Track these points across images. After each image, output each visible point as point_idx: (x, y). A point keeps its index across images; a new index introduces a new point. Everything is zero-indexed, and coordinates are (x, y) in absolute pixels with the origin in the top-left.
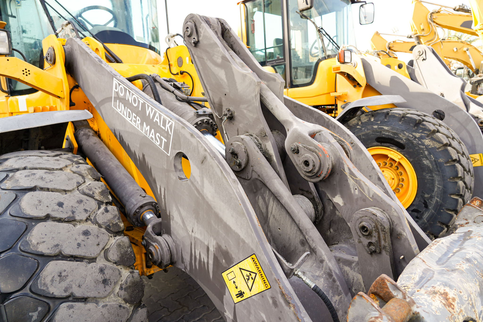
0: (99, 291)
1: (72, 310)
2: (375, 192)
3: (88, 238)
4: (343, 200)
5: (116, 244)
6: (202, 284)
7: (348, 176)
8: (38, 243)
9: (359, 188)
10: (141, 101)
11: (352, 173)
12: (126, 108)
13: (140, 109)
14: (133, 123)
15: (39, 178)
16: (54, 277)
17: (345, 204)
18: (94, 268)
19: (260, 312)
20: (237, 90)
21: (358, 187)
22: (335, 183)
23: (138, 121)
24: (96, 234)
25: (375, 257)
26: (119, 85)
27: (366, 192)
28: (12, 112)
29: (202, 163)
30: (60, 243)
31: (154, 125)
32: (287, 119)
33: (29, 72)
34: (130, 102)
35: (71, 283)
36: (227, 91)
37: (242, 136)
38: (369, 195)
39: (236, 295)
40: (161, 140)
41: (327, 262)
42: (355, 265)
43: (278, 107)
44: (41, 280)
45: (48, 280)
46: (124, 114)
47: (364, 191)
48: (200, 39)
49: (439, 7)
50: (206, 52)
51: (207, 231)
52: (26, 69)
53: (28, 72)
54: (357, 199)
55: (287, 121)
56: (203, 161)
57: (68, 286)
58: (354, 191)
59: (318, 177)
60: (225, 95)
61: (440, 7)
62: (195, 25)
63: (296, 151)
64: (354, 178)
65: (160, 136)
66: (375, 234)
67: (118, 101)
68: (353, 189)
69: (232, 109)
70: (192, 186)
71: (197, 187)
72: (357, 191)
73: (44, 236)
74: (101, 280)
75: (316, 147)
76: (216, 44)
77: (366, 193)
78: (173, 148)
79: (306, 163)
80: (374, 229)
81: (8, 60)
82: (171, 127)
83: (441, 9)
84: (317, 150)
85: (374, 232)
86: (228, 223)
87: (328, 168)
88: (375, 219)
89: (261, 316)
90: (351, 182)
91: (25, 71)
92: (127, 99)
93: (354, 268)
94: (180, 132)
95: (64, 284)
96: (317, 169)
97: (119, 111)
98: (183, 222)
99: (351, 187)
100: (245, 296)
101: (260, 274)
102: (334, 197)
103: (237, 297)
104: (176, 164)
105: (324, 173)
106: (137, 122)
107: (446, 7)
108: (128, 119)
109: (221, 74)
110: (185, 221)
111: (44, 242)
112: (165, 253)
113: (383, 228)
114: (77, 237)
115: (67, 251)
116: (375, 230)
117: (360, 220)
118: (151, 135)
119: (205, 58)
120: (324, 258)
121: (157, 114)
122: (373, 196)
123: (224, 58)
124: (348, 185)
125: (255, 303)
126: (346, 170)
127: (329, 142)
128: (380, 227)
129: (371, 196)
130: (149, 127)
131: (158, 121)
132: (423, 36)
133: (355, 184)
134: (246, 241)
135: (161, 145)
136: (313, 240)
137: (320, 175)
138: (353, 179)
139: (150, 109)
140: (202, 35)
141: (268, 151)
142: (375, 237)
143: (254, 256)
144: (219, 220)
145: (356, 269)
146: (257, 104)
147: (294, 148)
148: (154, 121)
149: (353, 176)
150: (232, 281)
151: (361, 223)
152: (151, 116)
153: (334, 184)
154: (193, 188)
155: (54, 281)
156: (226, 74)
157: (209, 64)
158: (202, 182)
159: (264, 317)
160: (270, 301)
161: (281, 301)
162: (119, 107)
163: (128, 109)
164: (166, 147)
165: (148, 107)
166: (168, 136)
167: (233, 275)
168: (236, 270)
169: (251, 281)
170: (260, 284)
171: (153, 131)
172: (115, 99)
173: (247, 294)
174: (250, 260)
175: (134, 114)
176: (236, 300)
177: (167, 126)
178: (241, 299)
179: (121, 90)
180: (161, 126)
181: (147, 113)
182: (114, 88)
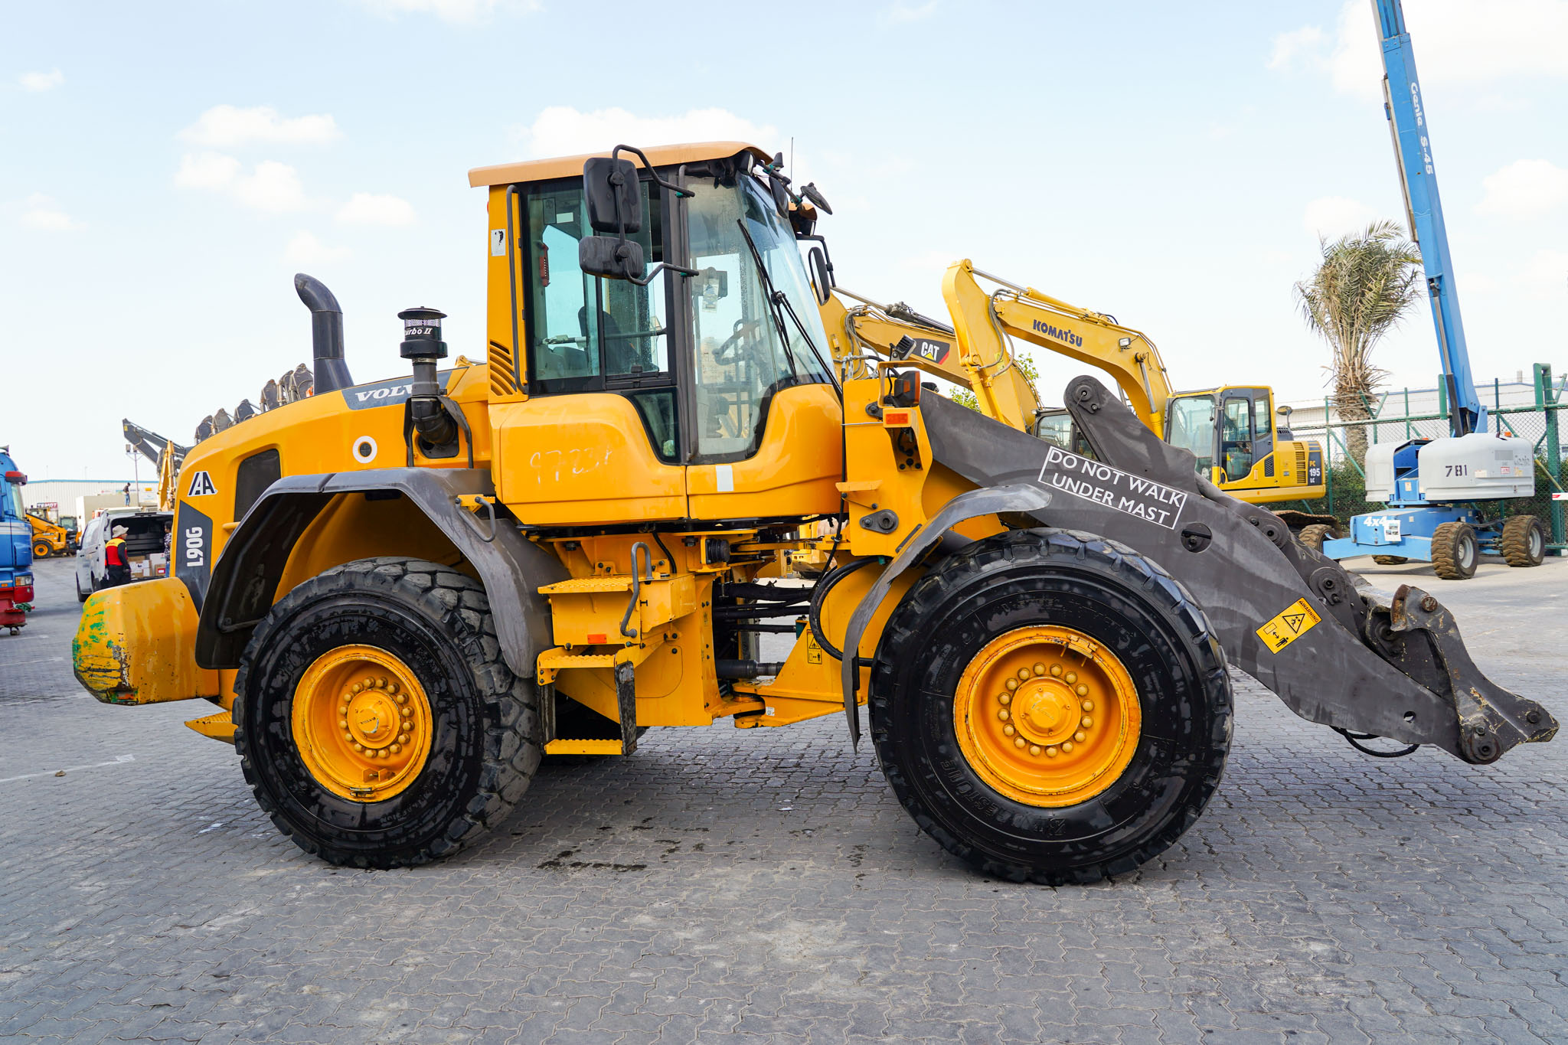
10: (1119, 475)
12: (1079, 482)
13: (1115, 483)
14: (1094, 499)
19: (1309, 649)
20: (1166, 465)
23: (1109, 496)
26: (1064, 455)
29: (1232, 529)
31: (1149, 501)
34: (1092, 475)
39: (1276, 645)
40: (1158, 515)
46: (1070, 489)
48: (1104, 406)
49: (864, 304)
50: (1112, 422)
51: (1235, 595)
62: (1095, 390)
65: (1155, 510)
67: (1057, 474)
70: (1212, 554)
71: (1223, 553)
76: (1131, 414)
78: (1180, 521)
82: (1180, 500)
83: (866, 307)
86: (1268, 579)
88: (1335, 573)
92: (1083, 471)
94: (1196, 504)
97: (1057, 486)
100: (1289, 642)
101: (1309, 612)
103: (1278, 647)
106: (1106, 497)
108: (1081, 495)
109: (1141, 448)
118: (1137, 510)
121: (1154, 488)
123: (1146, 431)
125: (1302, 642)
130: (1132, 503)
131: (1155, 494)
135: (1157, 519)
139: (1139, 482)
140: (1107, 401)
143: (1302, 599)
144: (1253, 578)
148: (1147, 494)
150: (1272, 632)
151: (1324, 579)
152: (1140, 490)
154: (1215, 557)
158: (1231, 548)
159: (1313, 650)
160: (1321, 632)
161: (1333, 627)
162: (1059, 481)
163: (1084, 484)
164: (1169, 520)
165: (1135, 480)
166: (1173, 509)
167: (1273, 627)
168: (1278, 620)
169: (1298, 623)
170: (1309, 623)
171: (1142, 505)
172: (1049, 472)
173: (1292, 637)
174: (1297, 604)
175: (1097, 489)
176: (1275, 650)
177: (1174, 499)
178: (1282, 647)
179: (1070, 461)
180: (1161, 499)
181: (1132, 487)
182: (1049, 458)
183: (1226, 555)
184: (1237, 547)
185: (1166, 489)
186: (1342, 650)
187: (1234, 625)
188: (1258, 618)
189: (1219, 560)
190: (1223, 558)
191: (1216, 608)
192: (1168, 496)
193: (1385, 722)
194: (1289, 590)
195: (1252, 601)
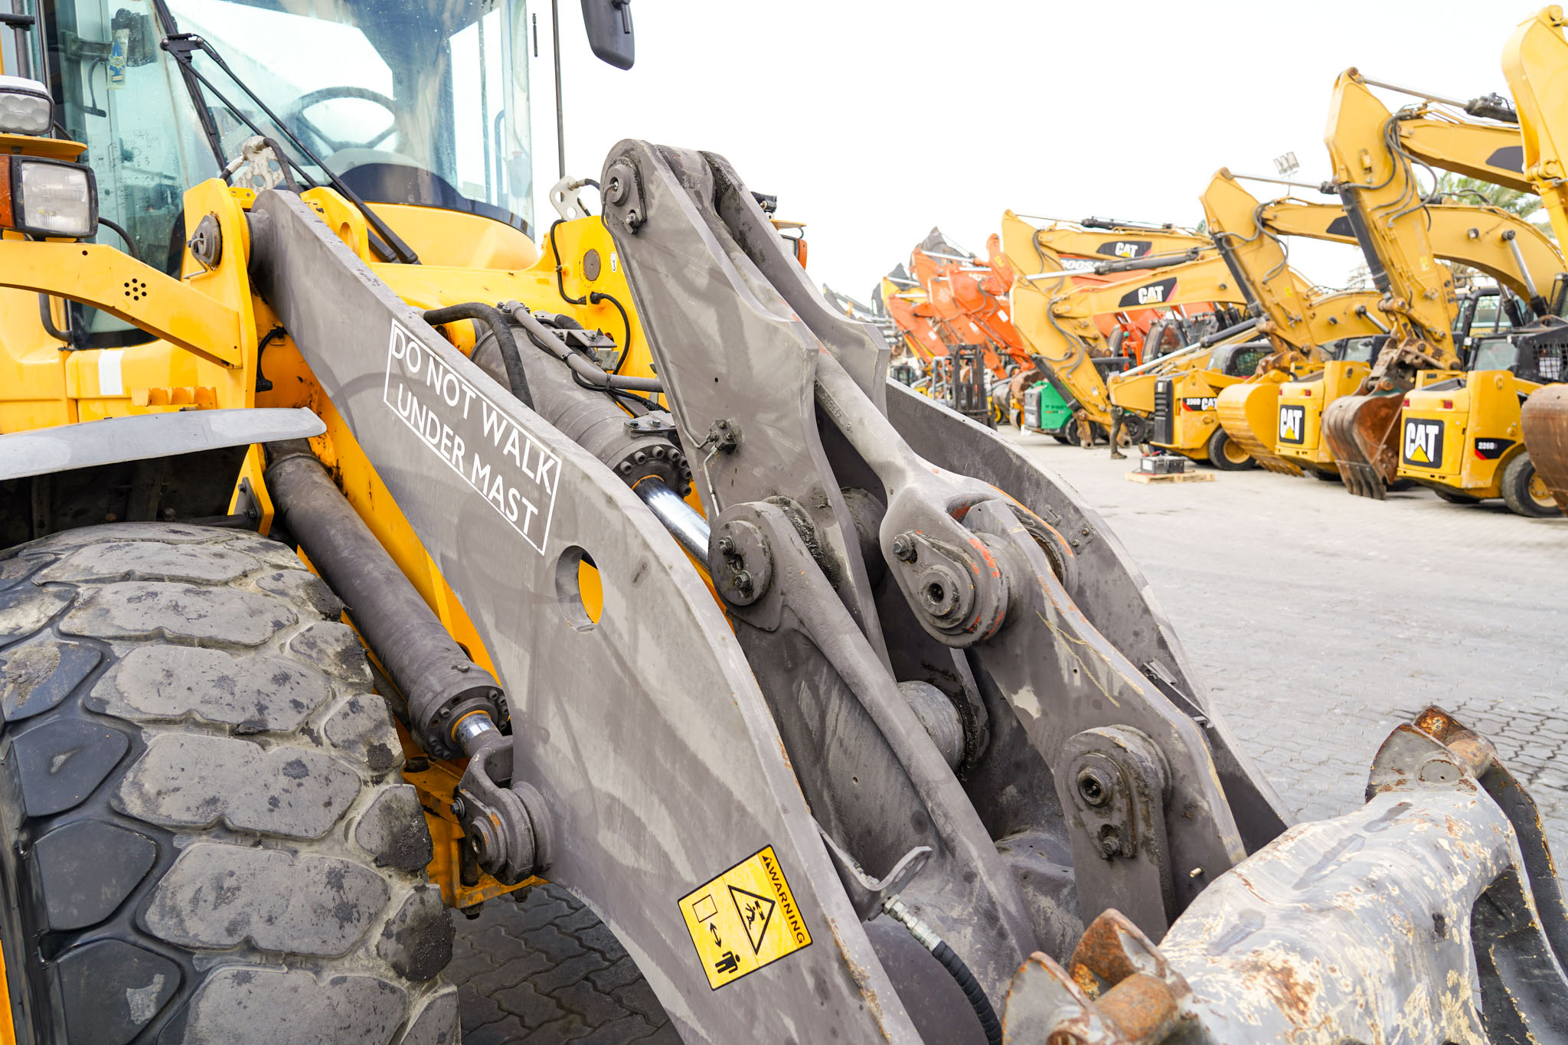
0: (325, 937)
1: (245, 987)
2: (1126, 683)
3: (300, 785)
4: (1040, 701)
5: (378, 805)
6: (624, 933)
7: (1056, 634)
8: (159, 793)
9: (1084, 667)
10: (470, 394)
11: (1064, 625)
12: (425, 408)
13: (465, 416)
14: (443, 455)
15: (168, 608)
16: (200, 889)
17: (1044, 713)
18: (313, 872)
19: (782, 1015)
20: (750, 368)
21: (1081, 667)
22: (1018, 651)
23: (459, 448)
24: (325, 773)
25: (1120, 869)
26: (409, 340)
27: (1104, 680)
28: (75, 396)
29: (635, 580)
30: (222, 795)
31: (503, 465)
32: (890, 459)
33: (144, 290)
34: (438, 393)
35: (246, 909)
36: (722, 369)
37: (758, 505)
38: (1111, 691)
39: (717, 965)
40: (522, 509)
41: (985, 879)
42: (1069, 894)
43: (866, 423)
44: (163, 898)
45: (183, 899)
46: (416, 426)
47: (1098, 679)
48: (651, 213)
49: (1421, 101)
50: (667, 253)
51: (642, 778)
52: (135, 281)
53: (141, 290)
54: (1078, 700)
55: (889, 467)
56: (638, 575)
57: (239, 918)
58: (1071, 677)
59: (967, 631)
60: (716, 380)
61: (1424, 100)
62: (638, 174)
63: (910, 555)
64: (1071, 639)
65: (518, 496)
66: (1119, 802)
67: (401, 386)
68: (1069, 669)
69: (732, 421)
70: (604, 645)
71: (619, 647)
72: (1077, 677)
73: (177, 773)
74: (331, 905)
75: (965, 546)
76: (694, 231)
77: (1103, 685)
78: (556, 534)
79: (936, 591)
80: (1117, 788)
81: (85, 253)
82: (551, 473)
83: (1425, 105)
84: (966, 556)
85: (1118, 796)
86: (700, 756)
87: (997, 607)
88: (1120, 759)
89: (784, 1026)
90: (1062, 649)
91: (132, 285)
92: (428, 384)
93: (1067, 903)
94: (576, 490)
95: (227, 913)
96: (964, 610)
97: (402, 414)
98: (576, 749)
99: (1063, 664)
100: (743, 968)
101: (785, 903)
102: (1016, 693)
103: (720, 971)
104: (561, 581)
105: (986, 622)
106: (456, 450)
107: (1441, 101)
108: (429, 442)
109: (707, 320)
110: (580, 746)
111: (176, 790)
112: (519, 839)
113: (1142, 784)
114: (271, 780)
115: (240, 818)
116: (1120, 791)
117: (1080, 762)
118: (493, 493)
119: (662, 270)
120: (976, 867)
121: (515, 435)
122: (1121, 693)
123: (716, 274)
124: (1053, 659)
125: (768, 989)
126: (1048, 616)
127: (1004, 533)
128: (1133, 784)
129: (1116, 694)
130: (488, 468)
131: (516, 452)
132: (1368, 189)
133: (1072, 657)
134: (749, 809)
135: (520, 522)
136: (946, 815)
137: (974, 627)
138: (1067, 641)
139: (494, 417)
140: (655, 202)
141: (832, 550)
142: (1120, 810)
143: (768, 853)
144: (677, 746)
145: (1072, 905)
146: (806, 412)
147: (904, 547)
148: (505, 452)
149: (1068, 633)
150: (707, 923)
151: (1082, 768)
152: (497, 436)
153: (1017, 656)
154: (608, 652)
155: (201, 903)
156: (721, 321)
157: (673, 288)
159: (790, 1026)
160: (809, 981)
161: (839, 980)
162: (404, 404)
163: (432, 414)
164: (537, 530)
165: (488, 411)
166: (541, 497)
167: (709, 907)
168: (719, 892)
169: (758, 924)
170: (781, 939)
171: (500, 480)
172: (394, 381)
173: (748, 961)
174: (758, 863)
175: (447, 429)
176: (715, 978)
177: (543, 467)
178: (729, 976)
179: (414, 356)
180: (526, 468)
181: (486, 430)
182: (391, 348)
183: (625, 653)
185: (531, 440)
187: (644, 865)
188: (685, 869)
189: (614, 663)
190: (620, 660)
191: (613, 799)
192: (534, 458)
194: (740, 811)
195: (674, 811)
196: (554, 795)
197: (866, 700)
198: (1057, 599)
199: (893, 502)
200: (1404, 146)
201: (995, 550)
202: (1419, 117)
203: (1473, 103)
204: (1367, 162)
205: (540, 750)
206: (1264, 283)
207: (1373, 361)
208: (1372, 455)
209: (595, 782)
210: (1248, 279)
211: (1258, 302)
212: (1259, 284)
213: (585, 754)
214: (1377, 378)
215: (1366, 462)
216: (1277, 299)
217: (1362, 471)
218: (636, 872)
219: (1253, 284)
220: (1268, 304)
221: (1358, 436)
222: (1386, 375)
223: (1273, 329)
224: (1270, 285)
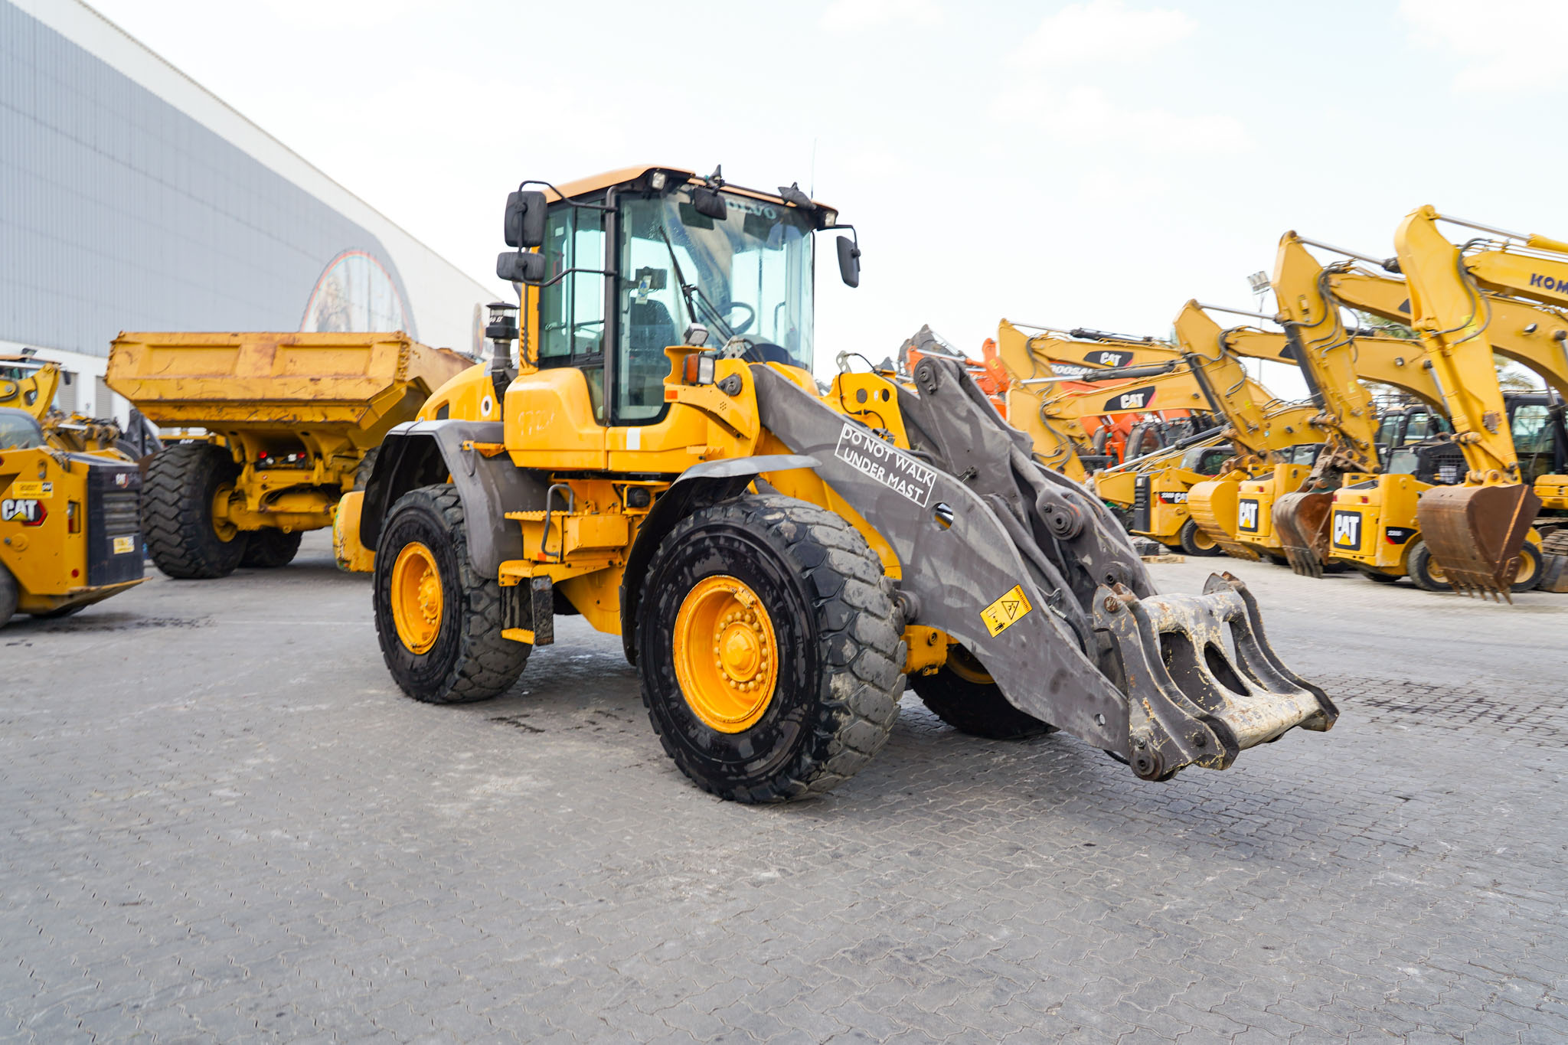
1: (867, 620)
4: (1092, 559)
6: (953, 632)
7: (1097, 535)
8: (838, 564)
11: (1100, 533)
16: (853, 591)
17: (1094, 563)
19: (1020, 636)
20: (983, 446)
21: (1105, 545)
22: (1085, 542)
27: (1111, 547)
29: (968, 511)
30: (852, 568)
32: (1038, 480)
36: (971, 447)
37: (991, 495)
40: (915, 492)
43: (1030, 469)
44: (846, 592)
45: (851, 592)
47: (1109, 548)
48: (940, 386)
49: (1347, 258)
50: (946, 402)
51: (966, 576)
54: (1104, 556)
55: (1038, 483)
56: (970, 509)
57: (863, 601)
58: (1102, 550)
59: (1069, 534)
60: (968, 451)
61: (1351, 258)
62: (934, 372)
63: (1049, 510)
64: (1103, 537)
68: (1101, 547)
69: (975, 467)
70: (952, 534)
71: (959, 534)
72: (1104, 548)
73: (839, 560)
75: (1069, 506)
76: (960, 396)
77: (1113, 551)
78: (931, 499)
79: (1059, 521)
80: (1118, 577)
82: (931, 479)
83: (1350, 263)
84: (1069, 510)
87: (1078, 527)
88: (1119, 569)
89: (1021, 639)
90: (1100, 540)
94: (942, 485)
95: (861, 598)
96: (1069, 526)
97: (846, 460)
98: (935, 573)
99: (1100, 545)
100: (1005, 627)
102: (1084, 557)
104: (931, 516)
105: (1075, 531)
107: (1360, 258)
108: (863, 470)
109: (966, 429)
111: (841, 564)
115: (859, 574)
119: (944, 409)
121: (913, 466)
123: (970, 412)
124: (1097, 544)
125: (1016, 629)
126: (1096, 530)
127: (1080, 504)
131: (914, 473)
132: (1305, 326)
133: (1103, 543)
135: (913, 496)
137: (1071, 533)
138: (1101, 538)
139: (902, 461)
140: (942, 383)
144: (982, 561)
146: (1007, 463)
147: (1046, 508)
149: (1102, 535)
151: (1107, 573)
152: (903, 468)
153: (1083, 544)
155: (854, 595)
156: (973, 430)
157: (949, 416)
158: (966, 529)
159: (1023, 638)
160: (1031, 621)
161: (1042, 618)
162: (848, 456)
163: (865, 460)
164: (922, 499)
165: (900, 458)
166: (925, 487)
167: (993, 610)
168: (997, 604)
169: (1013, 609)
170: (1022, 611)
171: (904, 482)
172: (843, 447)
173: (1008, 623)
174: (1013, 591)
175: (874, 465)
176: (994, 633)
177: (927, 478)
178: (1000, 631)
179: (857, 438)
180: (918, 478)
181: (898, 465)
182: (843, 435)
183: (962, 536)
184: (971, 529)
185: (921, 468)
186: (1047, 641)
187: (965, 605)
188: (983, 601)
189: (957, 540)
190: (959, 538)
191: (952, 586)
192: (922, 475)
193: (1078, 721)
194: (1008, 576)
195: (980, 583)
196: (922, 591)
197: (1034, 558)
198: (1098, 524)
199: (1040, 496)
200: (1333, 294)
201: (1077, 508)
202: (1344, 272)
203: (1388, 262)
204: (1305, 305)
205: (917, 577)
206: (1228, 396)
207: (1313, 465)
208: (1311, 541)
209: (944, 581)
210: (1214, 393)
211: (1222, 412)
212: (1222, 398)
213: (939, 574)
214: (1313, 479)
215: (1306, 546)
216: (1237, 410)
217: (1303, 554)
218: (962, 609)
219: (1218, 396)
220: (1230, 414)
221: (1300, 525)
222: (1322, 476)
223: (1235, 436)
224: (1232, 398)
